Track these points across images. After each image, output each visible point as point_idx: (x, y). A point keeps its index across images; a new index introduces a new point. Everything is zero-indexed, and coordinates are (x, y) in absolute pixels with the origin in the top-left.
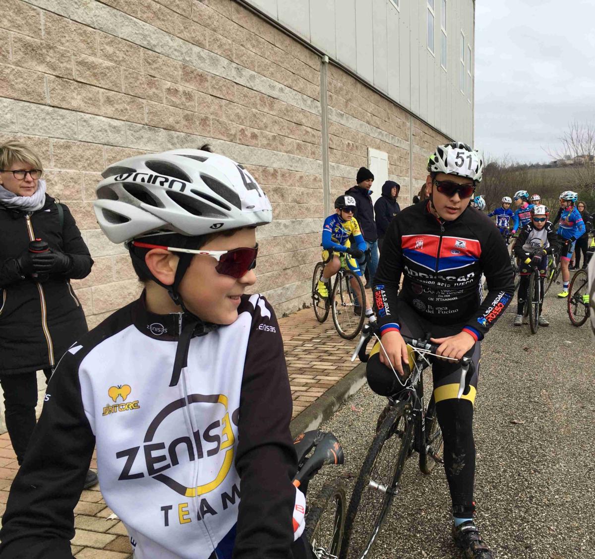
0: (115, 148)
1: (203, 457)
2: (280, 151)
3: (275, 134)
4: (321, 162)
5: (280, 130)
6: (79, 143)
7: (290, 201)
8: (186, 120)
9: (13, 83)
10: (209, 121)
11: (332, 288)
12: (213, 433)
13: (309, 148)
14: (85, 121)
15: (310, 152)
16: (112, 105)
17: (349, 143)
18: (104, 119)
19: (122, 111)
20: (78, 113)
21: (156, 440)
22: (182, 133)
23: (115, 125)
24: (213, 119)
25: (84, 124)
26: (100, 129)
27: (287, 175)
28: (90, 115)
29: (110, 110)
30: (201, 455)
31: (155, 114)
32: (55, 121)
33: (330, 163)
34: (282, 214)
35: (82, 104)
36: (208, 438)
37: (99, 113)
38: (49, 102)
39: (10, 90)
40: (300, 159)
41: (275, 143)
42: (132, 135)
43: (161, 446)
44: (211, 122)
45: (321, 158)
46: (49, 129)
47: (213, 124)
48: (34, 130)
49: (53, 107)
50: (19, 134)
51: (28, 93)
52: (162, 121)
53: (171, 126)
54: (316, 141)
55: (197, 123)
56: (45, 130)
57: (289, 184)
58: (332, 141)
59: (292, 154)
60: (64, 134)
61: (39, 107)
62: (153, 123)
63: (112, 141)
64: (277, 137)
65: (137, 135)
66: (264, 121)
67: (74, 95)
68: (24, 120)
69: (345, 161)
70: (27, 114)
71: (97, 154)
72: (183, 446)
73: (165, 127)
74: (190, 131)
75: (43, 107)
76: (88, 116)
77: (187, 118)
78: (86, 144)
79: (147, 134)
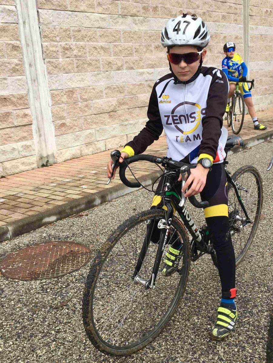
0: (104, 29)
2: (209, 21)
3: (205, 11)
4: (242, 26)
5: (209, 7)
6: (85, 28)
7: (216, 52)
8: (144, 9)
9: (53, 2)
10: (158, 8)
13: (232, 18)
14: (87, 17)
15: (233, 20)
16: (101, 6)
17: (267, 11)
18: (97, 14)
19: (107, 9)
20: (84, 13)
22: (141, 17)
23: (103, 17)
24: (161, 7)
25: (87, 18)
26: (95, 20)
27: (214, 36)
28: (90, 13)
29: (100, 9)
31: (125, 8)
32: (73, 18)
33: (249, 26)
34: (209, 61)
35: (86, 8)
37: (95, 12)
38: (69, 9)
39: (52, 6)
40: (224, 25)
41: (205, 17)
42: (112, 21)
45: (242, 23)
46: (70, 23)
47: (161, 9)
48: (63, 24)
49: (72, 11)
50: (56, 27)
51: (60, 6)
52: (129, 12)
53: (134, 14)
54: (238, 11)
55: (151, 10)
56: (68, 23)
57: (216, 42)
58: (252, 11)
59: (218, 22)
60: (78, 24)
61: (65, 12)
62: (124, 14)
63: (102, 26)
64: (206, 13)
65: (115, 21)
66: (197, 3)
67: (82, 4)
68: (58, 20)
69: (263, 23)
70: (59, 16)
71: (94, 33)
73: (131, 15)
74: (146, 16)
75: (67, 12)
76: (88, 14)
77: (144, 8)
78: (88, 28)
79: (121, 20)
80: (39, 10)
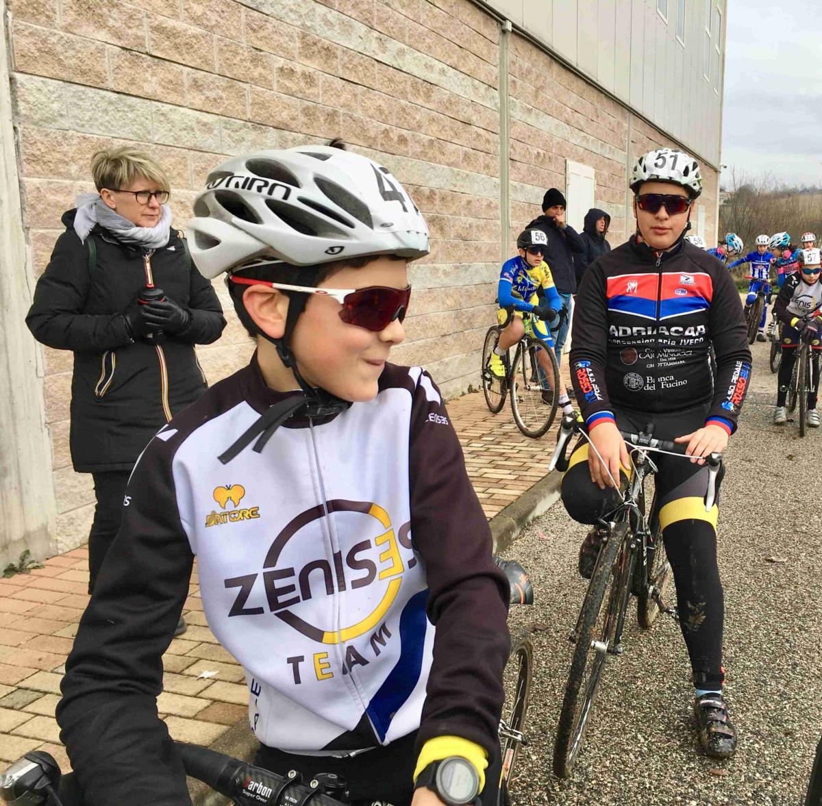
0: (206, 154)
1: (345, 589)
2: (440, 163)
3: (433, 138)
4: (498, 181)
5: (440, 131)
6: (155, 146)
7: (452, 236)
8: (306, 115)
9: (62, 57)
10: (339, 117)
11: (511, 364)
12: (359, 556)
13: (481, 160)
14: (163, 114)
15: (483, 165)
16: (201, 91)
17: (538, 153)
18: (190, 112)
19: (215, 100)
20: (154, 102)
21: (281, 565)
22: (299, 135)
23: (205, 120)
24: (344, 114)
25: (162, 118)
26: (184, 126)
27: (449, 198)
28: (171, 106)
29: (197, 99)
30: (342, 587)
31: (262, 105)
32: (121, 114)
33: (511, 182)
34: (440, 256)
35: (159, 90)
36: (354, 564)
37: (182, 104)
38: (112, 86)
39: (57, 67)
40: (467, 175)
41: (432, 151)
42: (229, 136)
43: (289, 572)
44: (341, 118)
45: (498, 175)
46: (112, 126)
47: (344, 121)
48: (91, 126)
49: (118, 93)
50: (71, 133)
51: (83, 73)
52: (272, 116)
53: (284, 124)
54: (491, 148)
55: (322, 119)
56: (107, 127)
57: (451, 212)
58: (514, 149)
59: (456, 167)
60: (134, 133)
61: (98, 94)
62: (258, 119)
63: (200, 145)
64: (435, 143)
65: (236, 136)
66: (418, 117)
67: (148, 75)
68: (76, 112)
69: (533, 179)
70: (81, 103)
71: (180, 163)
72: (318, 572)
73: (275, 125)
74: (311, 131)
75: (104, 93)
76: (167, 107)
77: (307, 112)
78: (164, 148)
79: (251, 135)
80: (18, 76)
